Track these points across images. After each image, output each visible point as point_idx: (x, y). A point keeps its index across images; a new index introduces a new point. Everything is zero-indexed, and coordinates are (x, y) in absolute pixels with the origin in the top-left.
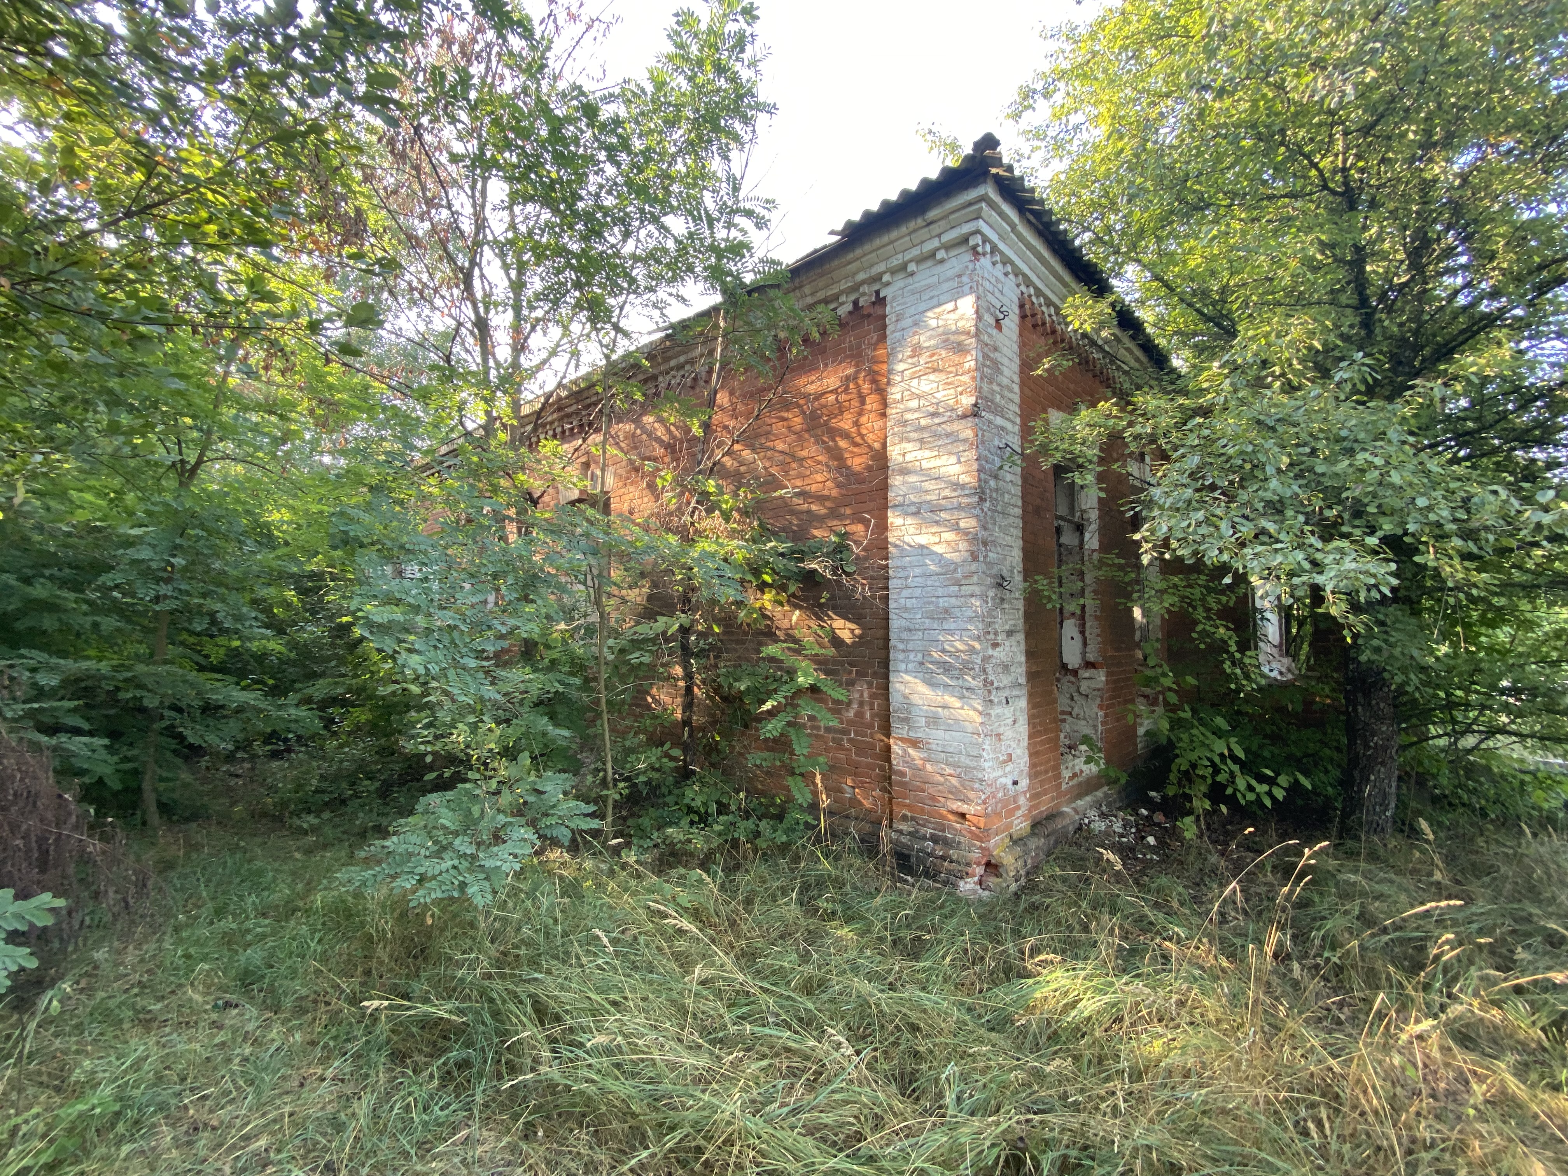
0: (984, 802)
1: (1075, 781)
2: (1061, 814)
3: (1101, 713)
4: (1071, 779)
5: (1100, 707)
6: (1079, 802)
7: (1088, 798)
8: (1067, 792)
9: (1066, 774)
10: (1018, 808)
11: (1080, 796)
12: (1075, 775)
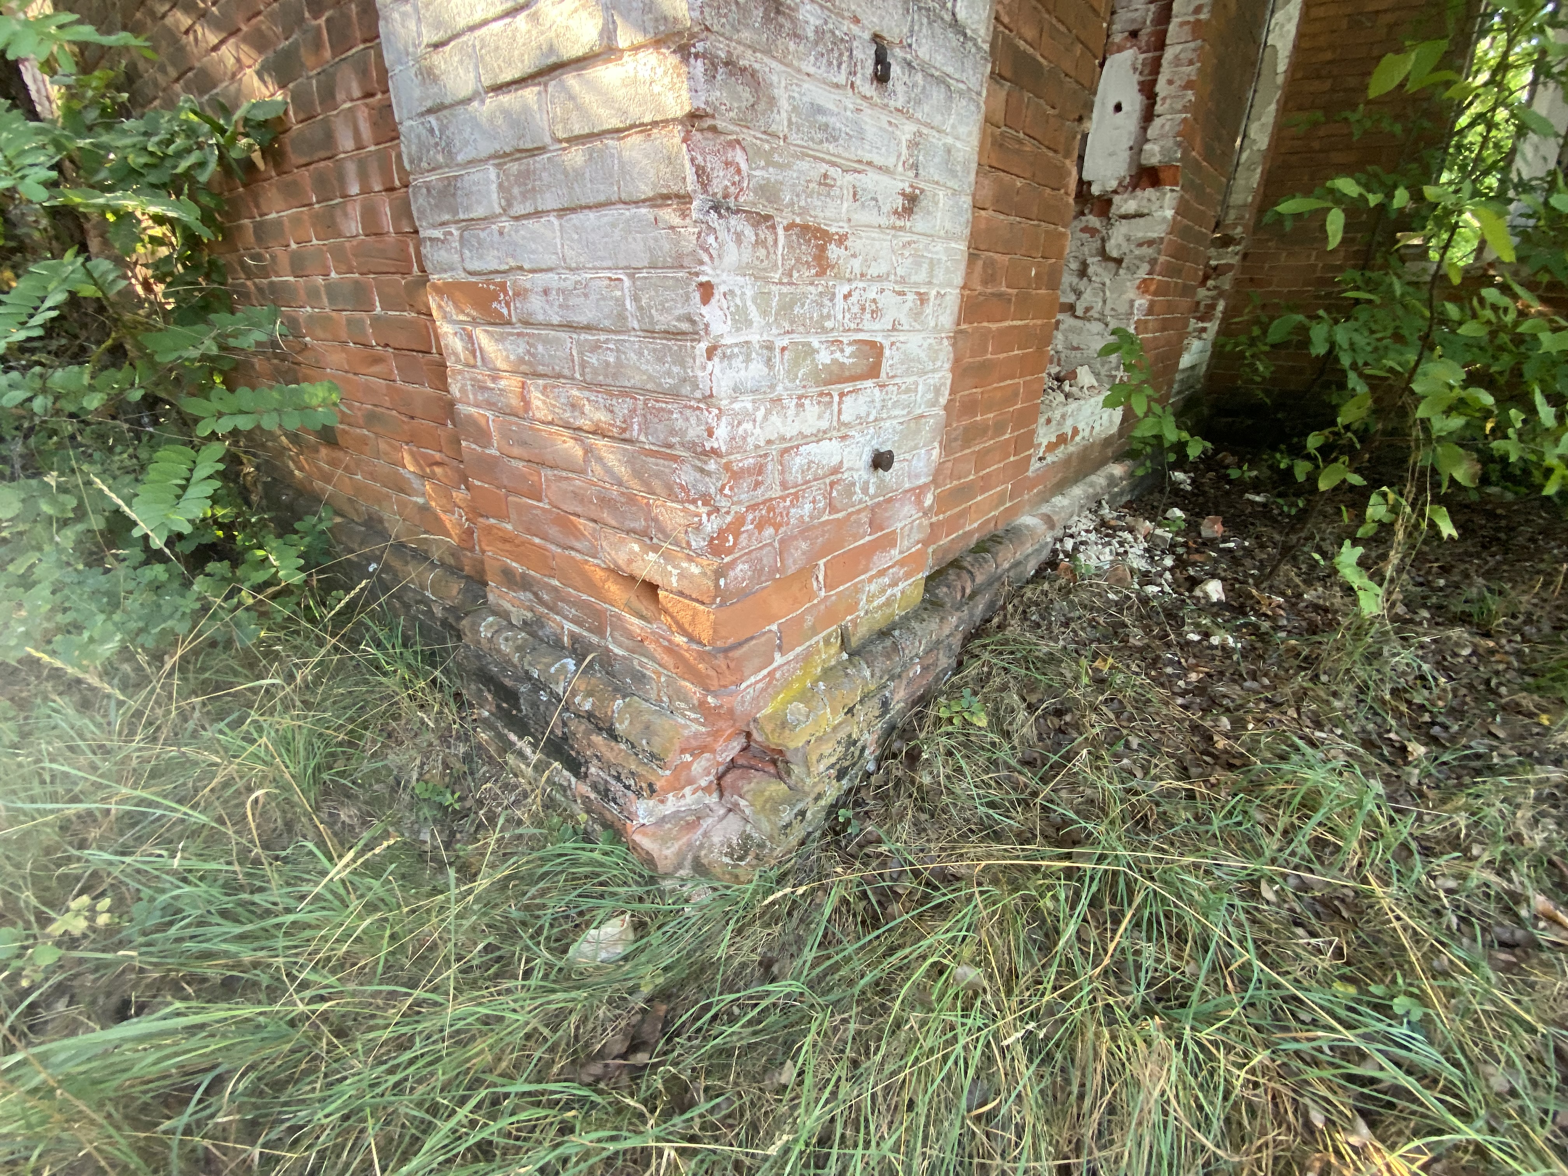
0: (716, 546)
1: (1060, 453)
2: (1013, 534)
3: (1142, 302)
4: (1051, 447)
5: (1144, 287)
6: (1059, 501)
7: (1078, 491)
8: (1039, 479)
9: (1044, 436)
10: (889, 541)
11: (1060, 487)
12: (1062, 439)
